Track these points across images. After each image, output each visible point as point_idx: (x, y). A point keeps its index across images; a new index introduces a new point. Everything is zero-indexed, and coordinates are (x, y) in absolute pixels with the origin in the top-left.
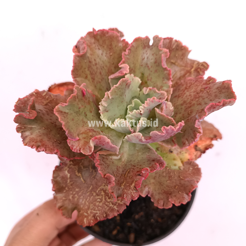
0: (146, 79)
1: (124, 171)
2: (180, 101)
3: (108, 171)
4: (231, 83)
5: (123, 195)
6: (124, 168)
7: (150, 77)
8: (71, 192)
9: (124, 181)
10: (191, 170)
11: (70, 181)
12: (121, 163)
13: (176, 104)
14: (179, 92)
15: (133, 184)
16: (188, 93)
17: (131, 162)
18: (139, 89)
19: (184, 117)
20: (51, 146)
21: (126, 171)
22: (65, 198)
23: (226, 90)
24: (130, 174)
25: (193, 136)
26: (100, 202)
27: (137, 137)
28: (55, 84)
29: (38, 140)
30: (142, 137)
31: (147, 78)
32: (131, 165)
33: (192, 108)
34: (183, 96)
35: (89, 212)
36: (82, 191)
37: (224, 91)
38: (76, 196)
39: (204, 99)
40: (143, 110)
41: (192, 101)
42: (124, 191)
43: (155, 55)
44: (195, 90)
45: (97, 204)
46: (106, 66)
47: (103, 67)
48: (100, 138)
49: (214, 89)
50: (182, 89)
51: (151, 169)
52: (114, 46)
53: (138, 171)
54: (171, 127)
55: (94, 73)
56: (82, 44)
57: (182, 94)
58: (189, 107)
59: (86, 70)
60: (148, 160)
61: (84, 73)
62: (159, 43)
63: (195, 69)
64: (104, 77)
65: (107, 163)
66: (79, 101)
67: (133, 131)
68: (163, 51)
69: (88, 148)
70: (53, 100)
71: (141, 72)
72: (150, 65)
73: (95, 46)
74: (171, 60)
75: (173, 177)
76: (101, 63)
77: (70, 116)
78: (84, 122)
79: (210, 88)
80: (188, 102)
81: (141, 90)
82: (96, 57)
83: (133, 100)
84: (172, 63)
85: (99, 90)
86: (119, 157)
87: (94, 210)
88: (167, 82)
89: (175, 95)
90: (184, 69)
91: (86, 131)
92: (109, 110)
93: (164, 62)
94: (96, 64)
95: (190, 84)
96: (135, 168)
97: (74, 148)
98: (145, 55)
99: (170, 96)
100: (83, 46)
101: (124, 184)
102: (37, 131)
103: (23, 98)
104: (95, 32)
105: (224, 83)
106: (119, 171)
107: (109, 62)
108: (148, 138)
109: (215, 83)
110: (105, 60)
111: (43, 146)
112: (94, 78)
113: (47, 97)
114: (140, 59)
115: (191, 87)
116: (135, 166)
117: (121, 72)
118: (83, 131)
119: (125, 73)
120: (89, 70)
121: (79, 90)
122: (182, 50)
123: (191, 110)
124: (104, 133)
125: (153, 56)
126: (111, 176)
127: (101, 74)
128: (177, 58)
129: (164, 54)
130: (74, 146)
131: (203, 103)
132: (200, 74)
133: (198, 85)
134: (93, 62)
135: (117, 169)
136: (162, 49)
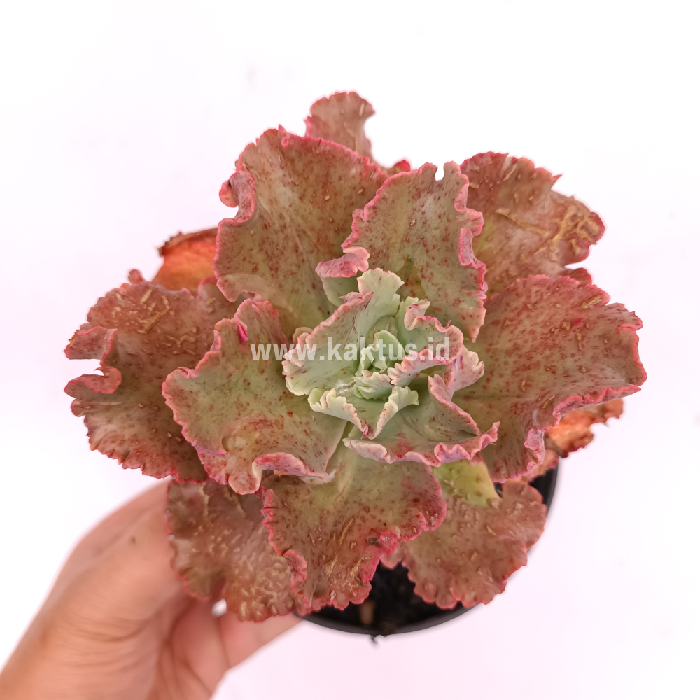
0: (419, 275)
1: (340, 523)
2: (504, 342)
3: (294, 534)
4: (638, 332)
5: (328, 593)
6: (341, 514)
7: (429, 271)
8: (213, 537)
9: (334, 554)
10: (518, 510)
11: (210, 513)
12: (332, 499)
13: (493, 347)
14: (506, 310)
16: (527, 324)
17: (362, 494)
18: (399, 297)
19: (508, 391)
20: (158, 455)
21: (343, 523)
22: (197, 549)
23: (622, 351)
24: (353, 536)
25: (520, 462)
26: (281, 571)
27: (374, 454)
28: (180, 234)
29: (127, 438)
30: (386, 456)
31: (422, 271)
32: (360, 504)
33: (532, 373)
34: (516, 328)
35: (253, 590)
36: (238, 537)
37: (616, 351)
38: (223, 546)
39: (563, 357)
40: (398, 377)
41: (534, 353)
42: (331, 583)
43: (444, 219)
44: (548, 318)
45: (274, 574)
46: (313, 229)
47: (304, 232)
48: (278, 459)
49: (595, 336)
50: (514, 305)
51: (404, 533)
52: (335, 178)
53: (372, 530)
54: (458, 449)
55: (276, 252)
56: (245, 187)
57: (511, 320)
58: (524, 366)
59: (255, 252)
60: (405, 496)
61: (250, 262)
62: (457, 191)
63: (564, 235)
64: (305, 256)
65: (295, 510)
66: (228, 360)
67: (367, 430)
68: (466, 215)
69: (247, 478)
70: (168, 313)
71: (406, 257)
72: (430, 242)
73: (284, 175)
74: (499, 207)
75: (469, 525)
76: (299, 220)
77: (204, 400)
78: (241, 406)
79: (585, 326)
80: (524, 350)
81: (403, 298)
82: (284, 208)
83: (378, 333)
84: (500, 216)
85: (292, 292)
86: (332, 475)
87: (266, 588)
88: (472, 293)
89: (495, 319)
90: (532, 232)
91: (245, 428)
92: (310, 368)
93: (465, 250)
94: (284, 227)
95: (539, 298)
96: (367, 516)
97: (213, 470)
98: (418, 215)
99: (478, 330)
100: (246, 196)
101: (333, 564)
102: (124, 414)
103: (88, 334)
104: (283, 141)
105: (621, 332)
106: (326, 524)
107: (321, 219)
108: (403, 448)
109: (601, 312)
110: (310, 213)
111: (138, 456)
112: (276, 266)
113: (153, 305)
114: (402, 225)
115: (538, 306)
116: (369, 511)
117: (346, 267)
118: (237, 430)
119: (359, 271)
120: (262, 250)
121: (228, 334)
122: (532, 179)
123: (528, 379)
124: (296, 418)
125: (440, 220)
126: (298, 557)
127: (297, 251)
128: (517, 202)
129: (469, 224)
130: (213, 466)
131: (560, 372)
132: (574, 253)
133: (558, 305)
134: (274, 223)
135: (321, 518)
136: (465, 212)
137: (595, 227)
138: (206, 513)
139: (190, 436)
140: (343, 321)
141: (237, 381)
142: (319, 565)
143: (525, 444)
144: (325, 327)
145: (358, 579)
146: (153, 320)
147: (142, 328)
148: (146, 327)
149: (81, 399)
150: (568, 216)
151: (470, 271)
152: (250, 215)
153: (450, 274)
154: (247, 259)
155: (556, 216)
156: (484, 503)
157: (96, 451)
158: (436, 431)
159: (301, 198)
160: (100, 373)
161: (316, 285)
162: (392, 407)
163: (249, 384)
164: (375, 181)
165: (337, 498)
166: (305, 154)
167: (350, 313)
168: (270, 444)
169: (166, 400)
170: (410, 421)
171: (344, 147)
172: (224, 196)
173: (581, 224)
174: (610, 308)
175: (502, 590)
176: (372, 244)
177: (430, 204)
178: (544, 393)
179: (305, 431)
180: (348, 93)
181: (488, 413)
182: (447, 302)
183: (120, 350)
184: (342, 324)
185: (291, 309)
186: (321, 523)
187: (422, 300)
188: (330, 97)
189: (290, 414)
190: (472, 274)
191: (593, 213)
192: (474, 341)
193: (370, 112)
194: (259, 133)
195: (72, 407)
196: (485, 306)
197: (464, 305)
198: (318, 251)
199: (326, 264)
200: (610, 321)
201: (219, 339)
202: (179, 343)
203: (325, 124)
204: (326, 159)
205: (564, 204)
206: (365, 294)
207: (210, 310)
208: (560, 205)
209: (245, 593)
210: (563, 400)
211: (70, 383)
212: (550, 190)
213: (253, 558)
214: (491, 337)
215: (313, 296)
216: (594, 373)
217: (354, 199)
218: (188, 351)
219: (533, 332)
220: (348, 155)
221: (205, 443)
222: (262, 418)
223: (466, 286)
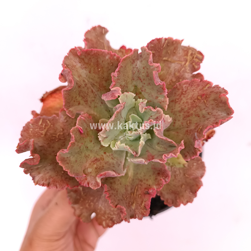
0: (140, 90)
1: (133, 188)
2: (177, 108)
4: (227, 96)
5: (135, 215)
6: (132, 185)
7: (144, 88)
8: (87, 201)
9: (134, 201)
10: (195, 165)
11: (84, 193)
13: (173, 110)
14: (175, 96)
15: (143, 204)
16: (184, 100)
17: (138, 175)
18: (134, 100)
20: (60, 181)
22: (82, 207)
23: (223, 104)
24: (139, 192)
25: (194, 152)
27: (140, 162)
28: (47, 93)
30: (145, 162)
31: (141, 89)
32: (138, 179)
33: (190, 118)
34: (180, 102)
35: (106, 216)
36: (96, 199)
37: (221, 105)
38: (92, 203)
39: (201, 110)
40: (142, 131)
41: (189, 110)
43: (146, 68)
44: (192, 96)
46: (97, 82)
47: (94, 84)
48: (105, 174)
49: (211, 100)
50: (178, 93)
51: (157, 187)
52: (101, 62)
53: (145, 189)
54: (171, 155)
55: (85, 95)
56: (68, 74)
57: (178, 99)
58: (187, 116)
59: (78, 97)
60: (154, 173)
61: (77, 102)
62: (148, 58)
63: (190, 62)
64: (96, 93)
65: (116, 189)
66: (78, 142)
67: (135, 154)
68: (154, 66)
69: (96, 183)
70: (50, 126)
71: (134, 85)
72: (142, 78)
73: (81, 65)
74: (163, 57)
75: (178, 175)
76: (91, 80)
77: (73, 159)
78: (86, 157)
79: (206, 97)
80: (186, 110)
81: (136, 100)
82: (84, 77)
83: (130, 116)
84: (165, 60)
85: (94, 107)
86: (125, 171)
87: (111, 215)
88: (162, 93)
89: (172, 100)
90: (177, 63)
91: (90, 164)
92: (109, 136)
93: (156, 79)
94: (86, 85)
95: (186, 89)
96: (142, 183)
97: (82, 183)
98: (135, 69)
99: (167, 106)
100: (69, 78)
101: (134, 205)
102: (44, 169)
103: (23, 144)
104: (78, 53)
105: (221, 97)
106: (128, 191)
107: (99, 78)
108: (150, 157)
109: (211, 90)
110: (94, 77)
111: (53, 183)
112: (87, 100)
113: (44, 124)
114: (130, 74)
115: (187, 92)
116: (142, 181)
117: (113, 95)
118: (88, 166)
119: (118, 96)
120: (80, 96)
121: (76, 133)
122: (174, 44)
123: (190, 120)
124: (108, 154)
125: (144, 69)
126: (122, 207)
127: (93, 92)
128: (170, 54)
129: (156, 69)
130: (82, 181)
131: (201, 116)
132: (195, 68)
133: (195, 90)
134: (82, 84)
135: (126, 189)
136: (153, 65)
137: (200, 56)
138: (82, 193)
139: (71, 174)
140: (117, 117)
141: (83, 148)
142: (129, 206)
143: (195, 146)
144: (111, 121)
145: (145, 208)
146: (45, 130)
147: (42, 134)
148: (44, 134)
149: (27, 168)
150: (189, 54)
151: (160, 86)
152: (73, 85)
153: (152, 88)
154: (75, 101)
155: (185, 55)
156: (182, 166)
157: (37, 185)
158: (160, 148)
159: (90, 72)
160: (32, 157)
161: (103, 102)
162: (142, 143)
163: (88, 148)
164: (116, 60)
165: (129, 179)
166: (88, 56)
167: (119, 113)
168: (101, 168)
169: (59, 163)
170: (149, 145)
171: (101, 50)
172: (61, 79)
173: (195, 57)
174: (214, 87)
175: (196, 196)
176: (120, 84)
177: (139, 64)
178: (197, 125)
179: (112, 158)
180: (97, 26)
181: (177, 135)
182: (153, 98)
183: (36, 146)
184: (117, 118)
185: (95, 114)
186: (126, 191)
187: (144, 100)
188: (91, 29)
189: (105, 153)
190: (160, 87)
191: (198, 51)
192: (166, 110)
193: (106, 31)
194: (68, 51)
195: (24, 172)
196: (168, 97)
197: (160, 98)
198: (101, 90)
199: (105, 95)
200: (215, 93)
201: (73, 136)
202: (57, 136)
203: (91, 40)
204: (96, 56)
205: (187, 50)
206: (122, 104)
207: (66, 121)
208: (185, 51)
209: (103, 218)
210: (206, 128)
211: (21, 164)
212: (181, 46)
213: (103, 205)
214: (172, 107)
215: (102, 107)
216: (214, 114)
217: (109, 68)
218: (62, 138)
219: (187, 102)
220: (104, 52)
221: (77, 174)
222: (95, 158)
223: (159, 91)
